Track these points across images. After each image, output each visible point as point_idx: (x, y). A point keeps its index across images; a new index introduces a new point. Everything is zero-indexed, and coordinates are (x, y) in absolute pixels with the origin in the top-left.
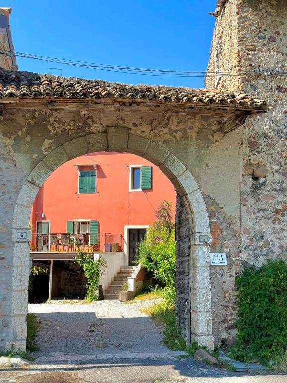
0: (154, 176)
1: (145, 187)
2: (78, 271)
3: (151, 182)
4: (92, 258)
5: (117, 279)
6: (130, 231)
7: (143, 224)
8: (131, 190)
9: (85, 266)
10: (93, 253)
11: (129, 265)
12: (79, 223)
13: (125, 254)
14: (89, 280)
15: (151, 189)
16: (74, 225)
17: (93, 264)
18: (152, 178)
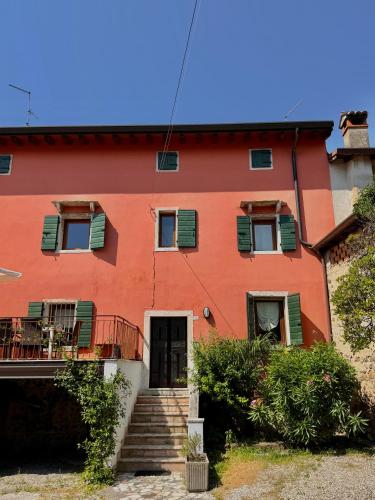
1: (186, 244)
2: (45, 402)
3: (196, 236)
4: (100, 373)
7: (179, 309)
8: (157, 249)
9: (83, 394)
10: (102, 363)
11: (151, 387)
12: (54, 307)
14: (92, 429)
15: (194, 248)
16: (43, 310)
17: (102, 388)
18: (196, 230)
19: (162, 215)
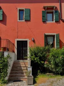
0: (31, 14)
1: (27, 19)
3: (30, 17)
4: (3, 55)
5: (14, 68)
6: (18, 41)
8: (19, 21)
10: (3, 52)
11: (17, 60)
13: (15, 53)
14: (1, 70)
15: (29, 20)
17: (4, 59)
18: (30, 15)
19: (20, 10)
